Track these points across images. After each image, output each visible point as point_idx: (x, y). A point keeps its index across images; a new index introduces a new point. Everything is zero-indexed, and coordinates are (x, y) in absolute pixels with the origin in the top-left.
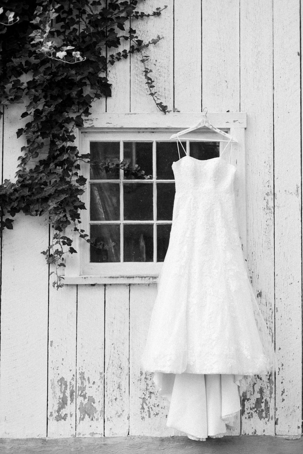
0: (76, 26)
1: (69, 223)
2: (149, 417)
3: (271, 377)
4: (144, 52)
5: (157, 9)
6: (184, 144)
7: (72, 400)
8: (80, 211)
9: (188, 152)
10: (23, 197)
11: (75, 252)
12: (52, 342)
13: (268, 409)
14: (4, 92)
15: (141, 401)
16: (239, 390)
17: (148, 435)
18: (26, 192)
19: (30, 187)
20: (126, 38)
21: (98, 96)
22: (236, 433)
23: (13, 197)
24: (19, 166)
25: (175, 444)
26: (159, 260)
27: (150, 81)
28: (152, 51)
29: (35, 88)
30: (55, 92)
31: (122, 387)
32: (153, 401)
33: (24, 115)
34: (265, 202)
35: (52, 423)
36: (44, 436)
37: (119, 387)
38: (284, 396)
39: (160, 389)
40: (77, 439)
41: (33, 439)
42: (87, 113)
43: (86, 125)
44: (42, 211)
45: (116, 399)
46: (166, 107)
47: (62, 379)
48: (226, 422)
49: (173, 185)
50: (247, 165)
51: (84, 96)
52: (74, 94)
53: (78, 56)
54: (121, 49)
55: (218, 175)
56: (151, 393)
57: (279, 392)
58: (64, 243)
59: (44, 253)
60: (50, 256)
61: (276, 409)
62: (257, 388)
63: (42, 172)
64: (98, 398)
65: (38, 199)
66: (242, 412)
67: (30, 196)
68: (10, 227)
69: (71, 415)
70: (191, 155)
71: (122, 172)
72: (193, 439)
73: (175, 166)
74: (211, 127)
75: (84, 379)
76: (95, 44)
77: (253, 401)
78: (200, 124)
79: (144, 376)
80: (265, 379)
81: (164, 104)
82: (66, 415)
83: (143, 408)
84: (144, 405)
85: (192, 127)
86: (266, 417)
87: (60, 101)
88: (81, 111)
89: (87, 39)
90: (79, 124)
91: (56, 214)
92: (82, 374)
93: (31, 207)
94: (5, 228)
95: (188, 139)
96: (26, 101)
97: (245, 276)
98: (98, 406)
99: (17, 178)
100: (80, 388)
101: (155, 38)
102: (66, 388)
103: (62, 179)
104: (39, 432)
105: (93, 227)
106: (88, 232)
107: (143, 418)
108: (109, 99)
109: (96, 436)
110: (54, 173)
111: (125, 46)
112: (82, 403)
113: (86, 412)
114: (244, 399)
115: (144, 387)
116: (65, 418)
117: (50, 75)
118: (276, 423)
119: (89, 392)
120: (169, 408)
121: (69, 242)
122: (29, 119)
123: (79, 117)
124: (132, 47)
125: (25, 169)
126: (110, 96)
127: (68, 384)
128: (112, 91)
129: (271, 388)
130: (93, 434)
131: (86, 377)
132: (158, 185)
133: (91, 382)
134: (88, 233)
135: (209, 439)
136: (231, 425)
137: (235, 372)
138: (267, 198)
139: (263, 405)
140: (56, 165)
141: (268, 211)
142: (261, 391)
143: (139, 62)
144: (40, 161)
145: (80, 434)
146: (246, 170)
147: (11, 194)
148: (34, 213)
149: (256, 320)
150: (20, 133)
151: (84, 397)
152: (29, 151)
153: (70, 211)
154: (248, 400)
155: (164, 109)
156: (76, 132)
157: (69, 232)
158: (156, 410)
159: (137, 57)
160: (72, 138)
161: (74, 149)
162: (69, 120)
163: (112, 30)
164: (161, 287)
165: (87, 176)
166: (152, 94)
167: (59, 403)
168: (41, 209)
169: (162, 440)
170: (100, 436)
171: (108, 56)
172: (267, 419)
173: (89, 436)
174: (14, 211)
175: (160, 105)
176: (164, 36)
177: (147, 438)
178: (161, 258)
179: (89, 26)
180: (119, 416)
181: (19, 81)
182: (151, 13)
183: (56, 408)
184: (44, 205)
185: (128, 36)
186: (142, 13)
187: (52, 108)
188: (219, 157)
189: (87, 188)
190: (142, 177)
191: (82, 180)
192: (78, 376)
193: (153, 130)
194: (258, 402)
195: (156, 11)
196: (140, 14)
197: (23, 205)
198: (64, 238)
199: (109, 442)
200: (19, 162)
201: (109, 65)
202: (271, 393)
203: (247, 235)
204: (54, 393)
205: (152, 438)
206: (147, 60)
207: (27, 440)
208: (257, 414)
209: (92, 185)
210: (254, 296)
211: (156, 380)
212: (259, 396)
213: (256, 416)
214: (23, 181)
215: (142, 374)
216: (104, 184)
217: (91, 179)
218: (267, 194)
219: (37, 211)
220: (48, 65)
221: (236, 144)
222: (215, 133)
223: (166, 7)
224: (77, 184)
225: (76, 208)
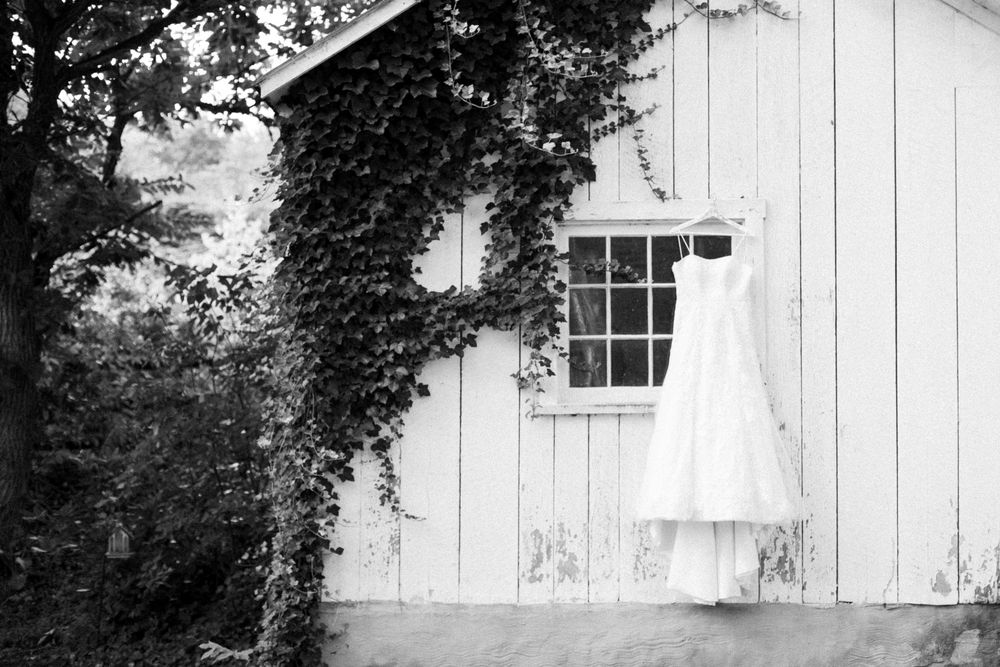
0: (553, 96)
1: (547, 339)
2: (645, 578)
3: (798, 529)
4: (638, 125)
5: (653, 70)
6: (687, 238)
7: (549, 558)
8: (559, 324)
9: (691, 249)
10: (488, 308)
11: (554, 374)
12: (523, 485)
13: (793, 570)
14: (465, 178)
15: (634, 558)
16: (757, 544)
17: (643, 601)
18: (493, 302)
19: (497, 294)
20: (614, 108)
21: (580, 182)
22: (752, 600)
23: (477, 308)
24: (482, 268)
25: (678, 612)
26: (655, 384)
27: (644, 162)
28: (646, 123)
29: (503, 173)
30: (529, 178)
31: (611, 543)
32: (649, 558)
33: (490, 207)
34: (789, 311)
35: (525, 586)
36: (514, 601)
37: (606, 542)
38: (814, 555)
39: (659, 543)
40: (555, 606)
41: (501, 604)
42: (568, 204)
43: (566, 217)
44: (513, 325)
45: (603, 557)
46: (664, 192)
47: (537, 531)
48: (741, 584)
49: (674, 290)
50: (766, 264)
51: (564, 182)
52: (553, 181)
53: (569, 147)
54: (607, 121)
55: (731, 278)
56: (646, 549)
57: (807, 549)
58: (542, 364)
59: (513, 375)
60: (523, 379)
61: (804, 571)
62: (780, 544)
63: (511, 276)
64: (581, 555)
65: (506, 311)
66: (761, 573)
67: (497, 306)
68: (474, 345)
69: (548, 576)
70: (696, 253)
71: (608, 275)
72: (700, 602)
73: (676, 267)
74: (721, 218)
75: (564, 531)
76: (576, 116)
77: (775, 560)
78: (707, 214)
79: (637, 529)
80: (790, 532)
81: (662, 190)
82: (541, 575)
83: (636, 568)
84: (638, 563)
85: (698, 218)
86: (791, 580)
87: (535, 190)
88: (561, 200)
89: (565, 111)
90: (558, 218)
91: (533, 329)
92: (561, 525)
93: (499, 320)
94: (468, 345)
95: (692, 234)
96: (493, 189)
97: (764, 403)
98: (581, 564)
99: (481, 285)
100: (558, 542)
101: (651, 107)
102: (541, 543)
103: (537, 286)
104: (508, 596)
105: (573, 344)
106: (567, 350)
107: (637, 580)
108: (592, 184)
109: (579, 602)
110: (527, 278)
111: (612, 117)
112: (561, 562)
113: (566, 573)
114: (763, 557)
115: (638, 542)
116: (540, 579)
117: (523, 158)
118: (803, 588)
119: (570, 548)
120: (668, 567)
121: (547, 363)
122: (495, 211)
123: (557, 208)
124: (621, 118)
125: (490, 272)
126: (595, 180)
127: (544, 537)
128: (597, 173)
129: (798, 545)
130: (574, 599)
131: (566, 530)
132: (655, 290)
133: (573, 534)
134: (568, 352)
135: (719, 605)
136: (748, 588)
137: (752, 519)
138: (792, 305)
139: (787, 565)
140: (530, 268)
141: (792, 322)
142: (785, 548)
143: (630, 138)
144: (508, 263)
145: (558, 599)
146: (766, 270)
147: (474, 304)
148: (503, 327)
149: (779, 458)
150: (484, 228)
151: (564, 553)
152: (495, 250)
153: (548, 325)
154: (768, 558)
155: (661, 195)
156: (554, 226)
157: (546, 351)
158: (654, 570)
159: (628, 131)
160: (549, 236)
161: (552, 248)
162: (546, 213)
163: (597, 99)
164: (658, 418)
165: (566, 280)
166: (647, 179)
167: (533, 561)
168: (511, 323)
169: (661, 607)
170: (583, 602)
171: (592, 130)
172: (792, 583)
173: (571, 602)
174: (477, 326)
175: (657, 191)
176: (662, 103)
177: (642, 604)
178: (659, 380)
179: (568, 93)
180: (607, 577)
181: (482, 164)
182: (645, 75)
183: (530, 567)
184: (516, 318)
185: (616, 104)
186: (634, 76)
187: (527, 200)
188: (730, 254)
189: (566, 296)
190: (634, 281)
191: (560, 286)
192: (557, 528)
193: (648, 223)
194: (781, 561)
195: (651, 73)
196: (631, 77)
197: (490, 318)
198: (542, 357)
199: (594, 609)
200: (484, 264)
201: (592, 142)
202: (797, 551)
203: (767, 351)
204: (527, 548)
205: (649, 605)
206: (641, 136)
207: (494, 606)
208: (779, 577)
209: (571, 291)
210: (776, 429)
211: (654, 532)
212: (781, 554)
213: (778, 578)
214: (490, 288)
215: (635, 525)
216: (584, 290)
217: (570, 283)
218: (792, 301)
219: (507, 325)
220: (519, 145)
221: (752, 238)
222: (725, 224)
223: (664, 67)
224: (556, 292)
225: (555, 321)
